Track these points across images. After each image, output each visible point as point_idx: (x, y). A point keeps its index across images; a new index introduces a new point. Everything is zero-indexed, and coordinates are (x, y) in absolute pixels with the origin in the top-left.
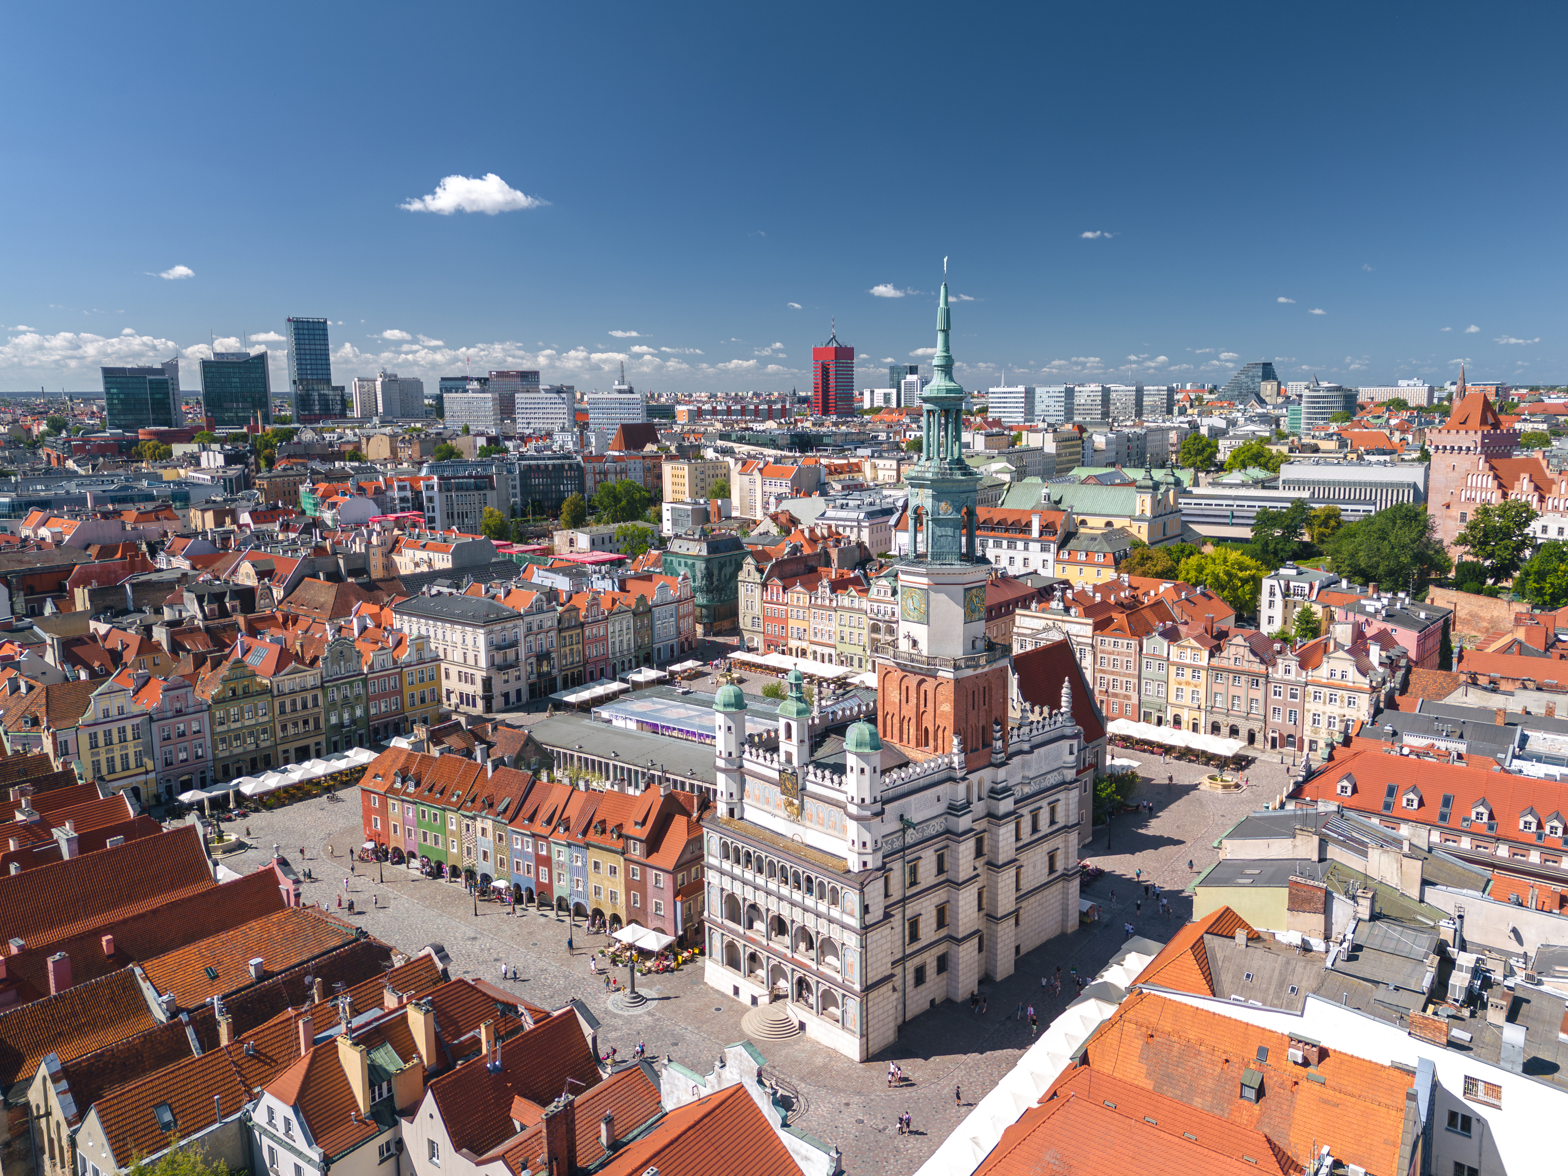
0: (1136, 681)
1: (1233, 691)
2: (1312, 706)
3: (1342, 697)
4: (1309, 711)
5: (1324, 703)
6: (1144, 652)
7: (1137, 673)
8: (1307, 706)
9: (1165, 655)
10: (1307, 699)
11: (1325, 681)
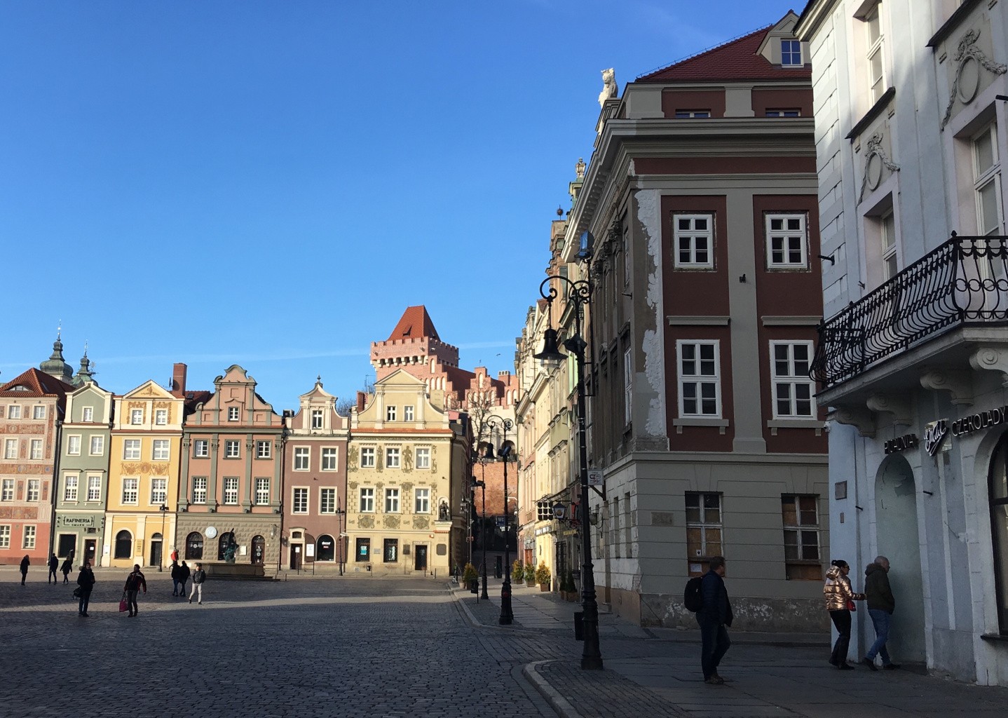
0: (50, 478)
1: (227, 468)
2: (361, 476)
3: (408, 452)
4: (354, 485)
5: (380, 467)
6: (67, 419)
7: (51, 462)
8: (352, 477)
9: (106, 420)
10: (351, 465)
11: (379, 426)
